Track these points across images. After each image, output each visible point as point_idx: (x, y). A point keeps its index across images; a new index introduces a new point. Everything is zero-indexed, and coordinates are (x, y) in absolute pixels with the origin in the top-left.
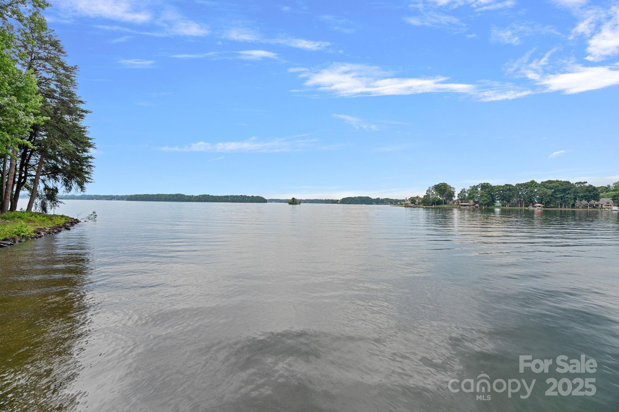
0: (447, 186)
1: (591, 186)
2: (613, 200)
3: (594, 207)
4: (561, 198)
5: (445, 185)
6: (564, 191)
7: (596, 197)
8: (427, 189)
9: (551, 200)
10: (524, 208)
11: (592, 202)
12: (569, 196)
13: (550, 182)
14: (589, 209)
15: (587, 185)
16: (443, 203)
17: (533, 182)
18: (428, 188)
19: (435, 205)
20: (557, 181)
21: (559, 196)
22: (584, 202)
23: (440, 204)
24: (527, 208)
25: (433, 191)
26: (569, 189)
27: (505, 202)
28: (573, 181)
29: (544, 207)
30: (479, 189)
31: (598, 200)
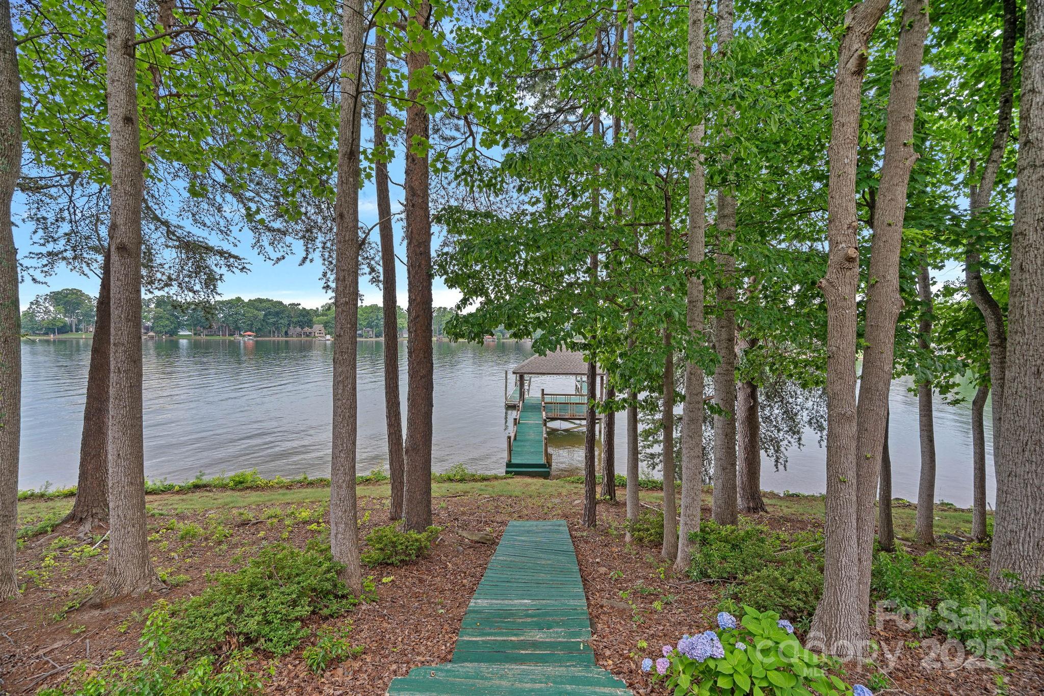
0: (82, 294)
1: (304, 309)
2: (325, 327)
3: (307, 336)
4: (274, 324)
5: (76, 294)
6: (277, 314)
7: (310, 324)
8: (33, 299)
9: (262, 325)
10: (227, 338)
11: (307, 329)
12: (282, 321)
13: (260, 301)
14: (304, 338)
15: (300, 307)
16: (74, 329)
17: (239, 299)
18: (35, 298)
19: (54, 333)
20: (268, 300)
21: (271, 321)
22: (298, 329)
23: (67, 332)
24: (232, 339)
25: (47, 305)
26: (283, 312)
27: (198, 328)
28: (286, 302)
29: (255, 337)
30: (153, 306)
31: (311, 328)
